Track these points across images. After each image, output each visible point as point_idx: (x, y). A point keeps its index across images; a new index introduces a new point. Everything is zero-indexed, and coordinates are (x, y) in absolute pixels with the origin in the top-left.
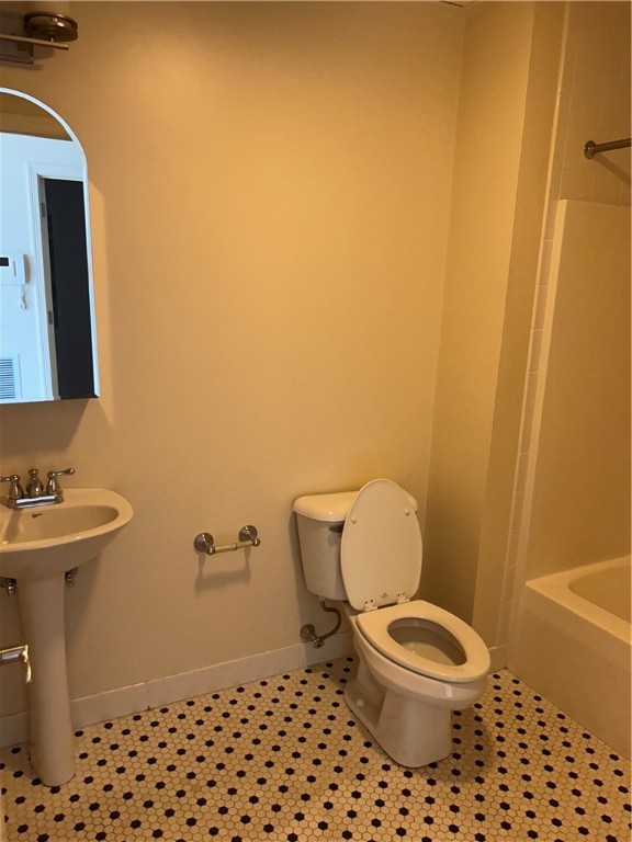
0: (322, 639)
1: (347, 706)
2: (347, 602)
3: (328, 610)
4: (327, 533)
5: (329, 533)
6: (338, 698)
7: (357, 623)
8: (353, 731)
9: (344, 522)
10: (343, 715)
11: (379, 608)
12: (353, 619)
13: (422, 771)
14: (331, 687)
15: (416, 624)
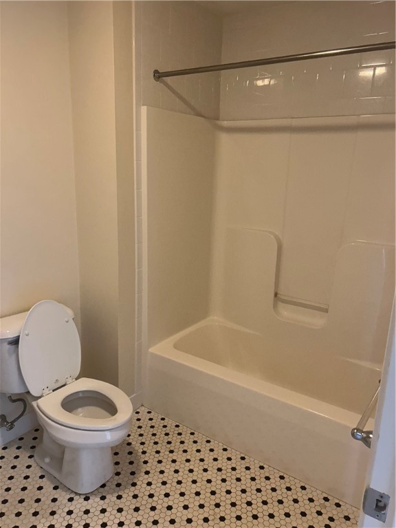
0: (12, 423)
1: (38, 465)
2: (28, 392)
3: (14, 401)
4: (6, 347)
5: (8, 346)
6: (31, 462)
7: (38, 406)
8: (44, 482)
9: (19, 336)
10: (35, 472)
11: (54, 391)
12: (34, 404)
13: (96, 492)
14: (24, 455)
15: (81, 395)
